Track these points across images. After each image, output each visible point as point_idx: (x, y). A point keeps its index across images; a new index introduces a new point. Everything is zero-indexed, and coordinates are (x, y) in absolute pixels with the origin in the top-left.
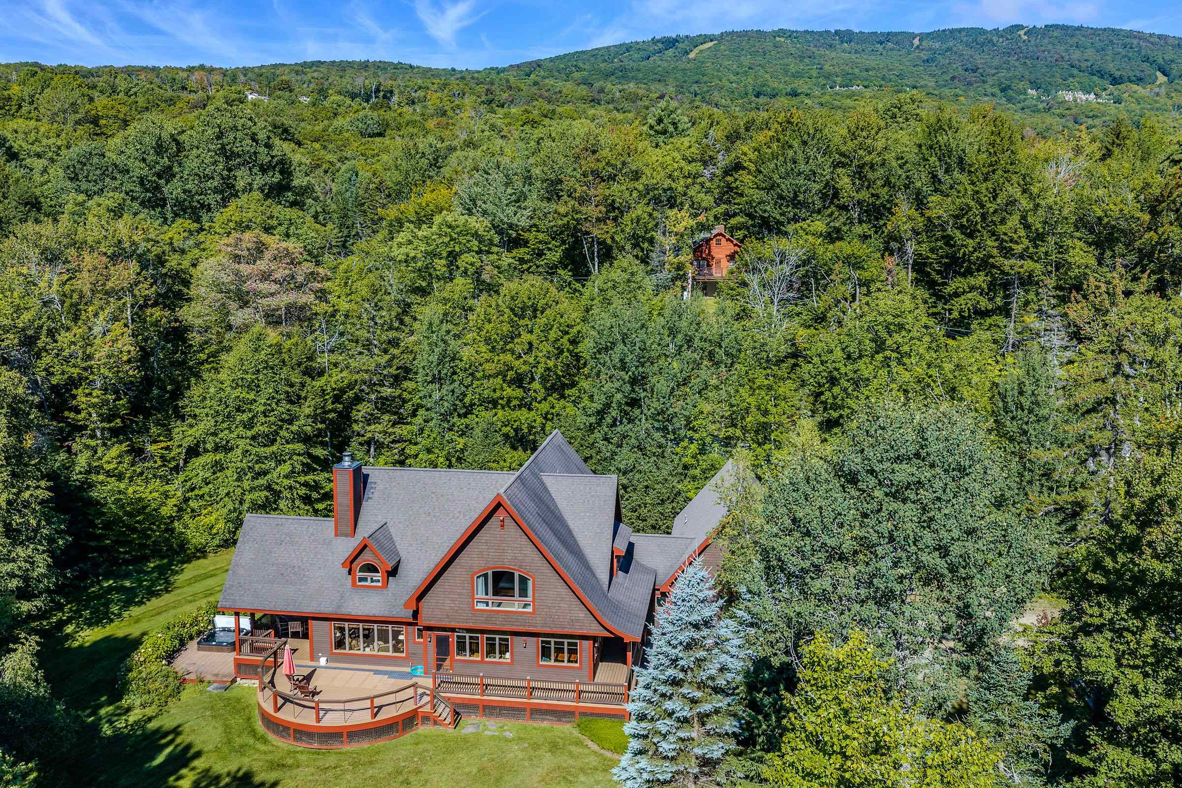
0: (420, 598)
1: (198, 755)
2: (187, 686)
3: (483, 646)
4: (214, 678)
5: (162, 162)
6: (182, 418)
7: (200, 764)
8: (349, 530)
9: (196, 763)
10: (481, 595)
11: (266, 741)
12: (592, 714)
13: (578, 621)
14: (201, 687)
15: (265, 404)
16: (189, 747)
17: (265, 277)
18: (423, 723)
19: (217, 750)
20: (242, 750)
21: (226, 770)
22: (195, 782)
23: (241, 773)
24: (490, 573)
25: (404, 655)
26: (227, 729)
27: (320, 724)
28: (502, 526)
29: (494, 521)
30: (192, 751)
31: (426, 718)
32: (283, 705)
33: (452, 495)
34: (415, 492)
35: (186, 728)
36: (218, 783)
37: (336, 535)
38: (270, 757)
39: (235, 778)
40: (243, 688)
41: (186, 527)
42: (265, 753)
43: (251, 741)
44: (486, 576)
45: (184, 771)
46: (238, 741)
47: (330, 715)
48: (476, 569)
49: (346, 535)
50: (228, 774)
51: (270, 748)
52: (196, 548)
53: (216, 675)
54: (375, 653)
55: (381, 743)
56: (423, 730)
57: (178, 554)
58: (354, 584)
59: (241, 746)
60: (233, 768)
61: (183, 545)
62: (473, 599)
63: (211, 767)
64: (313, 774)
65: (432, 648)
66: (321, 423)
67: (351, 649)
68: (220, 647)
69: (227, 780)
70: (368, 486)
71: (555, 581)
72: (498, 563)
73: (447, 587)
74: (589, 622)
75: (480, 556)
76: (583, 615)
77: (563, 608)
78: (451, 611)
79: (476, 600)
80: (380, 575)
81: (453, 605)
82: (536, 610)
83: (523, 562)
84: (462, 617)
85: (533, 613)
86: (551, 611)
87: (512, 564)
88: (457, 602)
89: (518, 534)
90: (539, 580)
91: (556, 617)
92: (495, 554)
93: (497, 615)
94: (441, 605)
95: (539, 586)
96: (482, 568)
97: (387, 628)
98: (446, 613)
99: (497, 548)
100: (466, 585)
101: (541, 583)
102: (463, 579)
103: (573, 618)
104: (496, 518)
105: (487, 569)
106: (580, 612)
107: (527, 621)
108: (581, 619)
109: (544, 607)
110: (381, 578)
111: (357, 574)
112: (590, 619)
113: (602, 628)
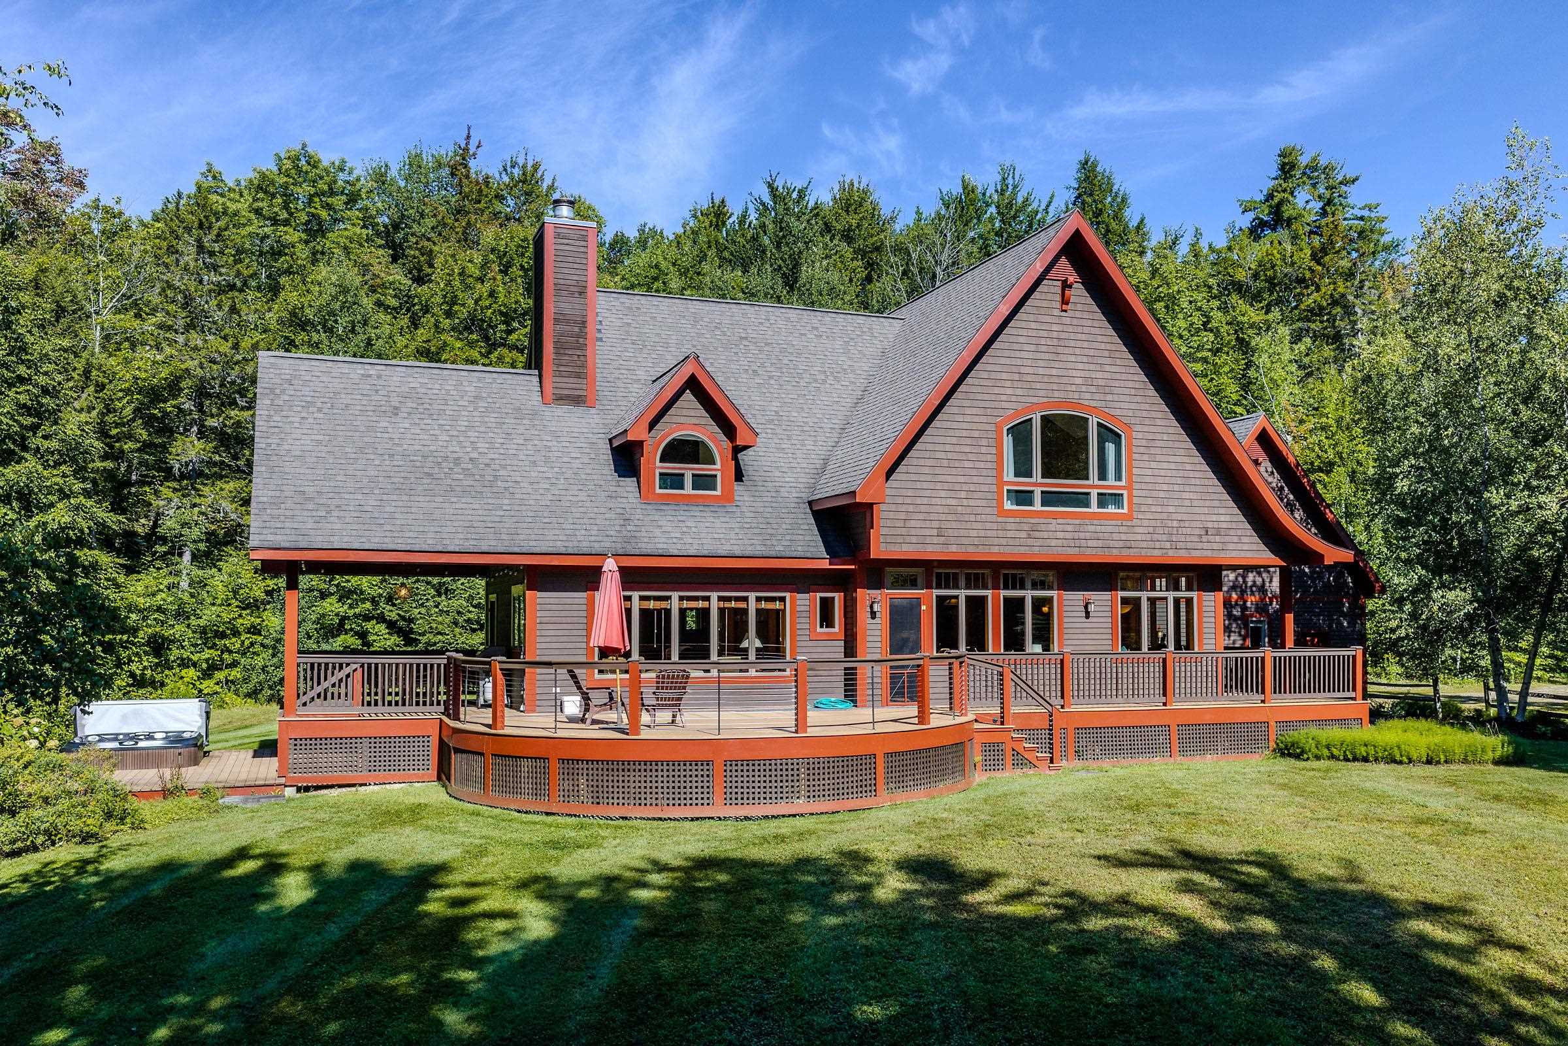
3: (997, 623)
8: (584, 387)
18: (984, 764)
24: (1036, 420)
28: (1064, 303)
29: (1047, 292)
31: (996, 751)
37: (548, 401)
44: (1025, 429)
48: (1007, 408)
49: (575, 402)
56: (988, 779)
58: (648, 492)
62: (1001, 483)
65: (878, 633)
71: (1173, 437)
72: (1056, 394)
73: (942, 455)
74: (1239, 533)
75: (1016, 377)
76: (1228, 518)
77: (1187, 503)
78: (950, 517)
79: (1006, 488)
80: (718, 466)
81: (953, 502)
82: (1135, 508)
83: (1107, 390)
84: (974, 533)
85: (1129, 517)
86: (1165, 509)
87: (1088, 396)
88: (963, 495)
89: (1096, 324)
90: (1140, 436)
91: (1175, 524)
92: (1048, 371)
93: (1054, 524)
94: (925, 501)
95: (1142, 450)
96: (1020, 407)
97: (742, 605)
98: (936, 524)
99: (1052, 357)
100: (984, 450)
101: (1144, 443)
102: (976, 434)
103: (1210, 525)
104: (1050, 282)
105: (1032, 407)
106: (1222, 511)
107: (1115, 536)
108: (1224, 525)
109: (1150, 501)
110: (719, 474)
111: (658, 464)
112: (1241, 526)
113: (1263, 547)
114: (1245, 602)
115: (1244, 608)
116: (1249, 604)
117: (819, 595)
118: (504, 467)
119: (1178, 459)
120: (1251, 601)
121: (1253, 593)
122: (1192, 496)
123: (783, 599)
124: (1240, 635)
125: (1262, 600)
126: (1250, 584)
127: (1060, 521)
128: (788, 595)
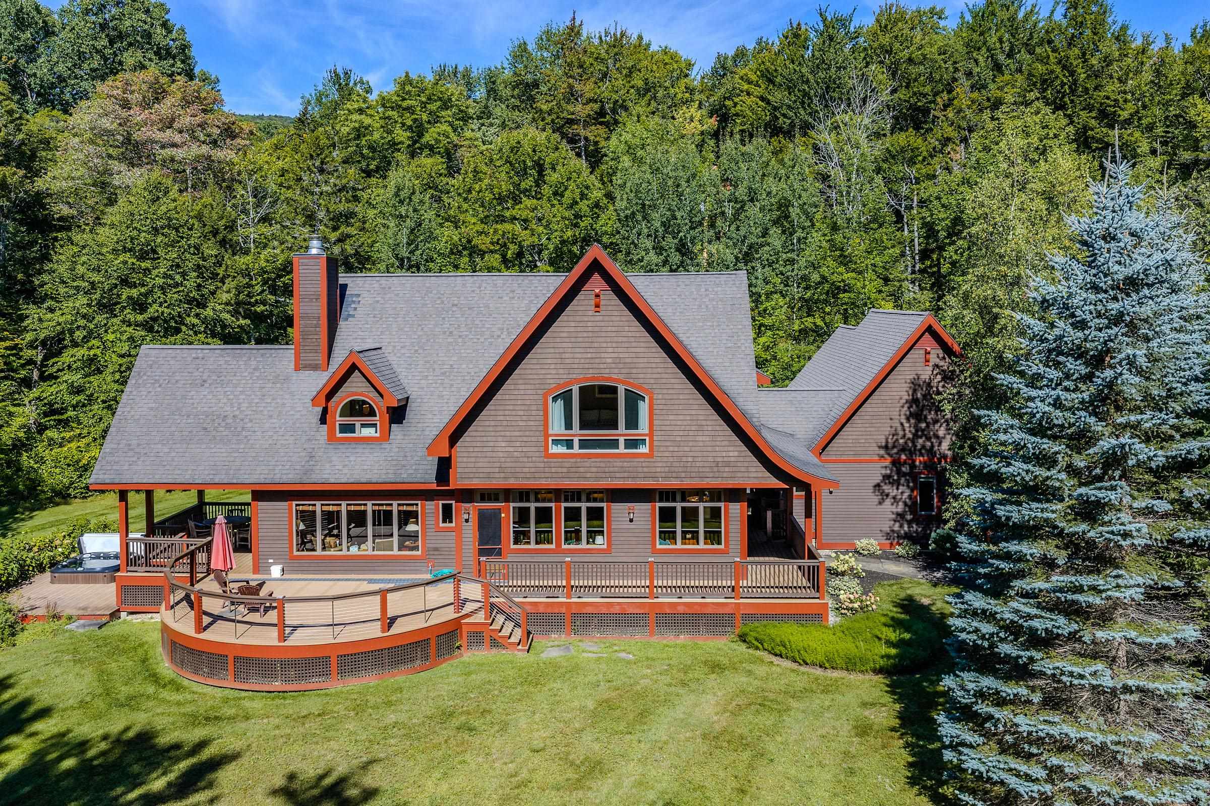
0: (455, 437)
1: (44, 713)
2: (29, 626)
3: (558, 525)
4: (81, 612)
5: (23, 36)
6: (39, 301)
7: (46, 727)
8: (320, 358)
9: (38, 726)
10: (557, 426)
11: (178, 688)
12: (766, 616)
13: (728, 464)
14: (55, 625)
15: (166, 276)
16: (26, 703)
17: (169, 124)
18: (470, 645)
19: (83, 704)
20: (131, 703)
21: (101, 732)
22: (34, 755)
23: (131, 734)
24: (576, 390)
25: (419, 553)
26: (103, 675)
27: (286, 644)
28: (597, 306)
29: (584, 299)
30: (32, 710)
31: (478, 637)
32: (211, 624)
33: (487, 306)
34: (424, 305)
35: (26, 679)
36: (84, 752)
37: (297, 369)
38: (189, 709)
39: (118, 741)
40: (133, 625)
41: (42, 461)
42: (179, 704)
43: (151, 689)
44: (566, 397)
45: (13, 740)
46: (124, 691)
47: (299, 632)
48: (552, 383)
49: (315, 368)
50: (105, 737)
51: (189, 697)
52: (53, 490)
53: (84, 609)
54: (370, 552)
55: (400, 678)
56: (471, 656)
57: (25, 499)
58: (331, 437)
59: (131, 698)
60: (115, 728)
61: (34, 485)
62: (547, 435)
63: (69, 731)
64: (278, 727)
65: (470, 532)
66: (244, 318)
67: (324, 549)
68: (91, 575)
69: (103, 746)
70: (347, 299)
71: (687, 397)
72: (591, 371)
73: (502, 418)
74: (746, 464)
75: (559, 361)
76: (736, 454)
77: (701, 444)
78: (508, 460)
79: (550, 439)
80: (378, 418)
81: (511, 449)
82: (655, 449)
83: (632, 366)
84: (526, 470)
85: (650, 455)
86: (681, 449)
87: (616, 371)
88: (518, 444)
89: (624, 319)
90: (660, 396)
91: (690, 459)
92: (585, 356)
93: (588, 462)
94: (490, 449)
95: (661, 407)
96: (562, 382)
97: (389, 508)
98: (498, 465)
99: (587, 345)
100: (534, 413)
101: (663, 402)
102: (528, 402)
103: (720, 459)
104: (586, 292)
105: (571, 383)
106: (731, 449)
107: (640, 470)
108: (732, 459)
109: (668, 444)
110: (378, 423)
111: (338, 418)
112: (748, 459)
113: (769, 474)
114: (914, 461)
115: (913, 466)
116: (917, 463)
117: (441, 502)
118: (251, 421)
119: (693, 412)
120: (919, 460)
121: (921, 455)
122: (704, 438)
123: (417, 505)
124: (908, 486)
125: (931, 460)
126: (919, 447)
127: (593, 460)
128: (419, 502)
